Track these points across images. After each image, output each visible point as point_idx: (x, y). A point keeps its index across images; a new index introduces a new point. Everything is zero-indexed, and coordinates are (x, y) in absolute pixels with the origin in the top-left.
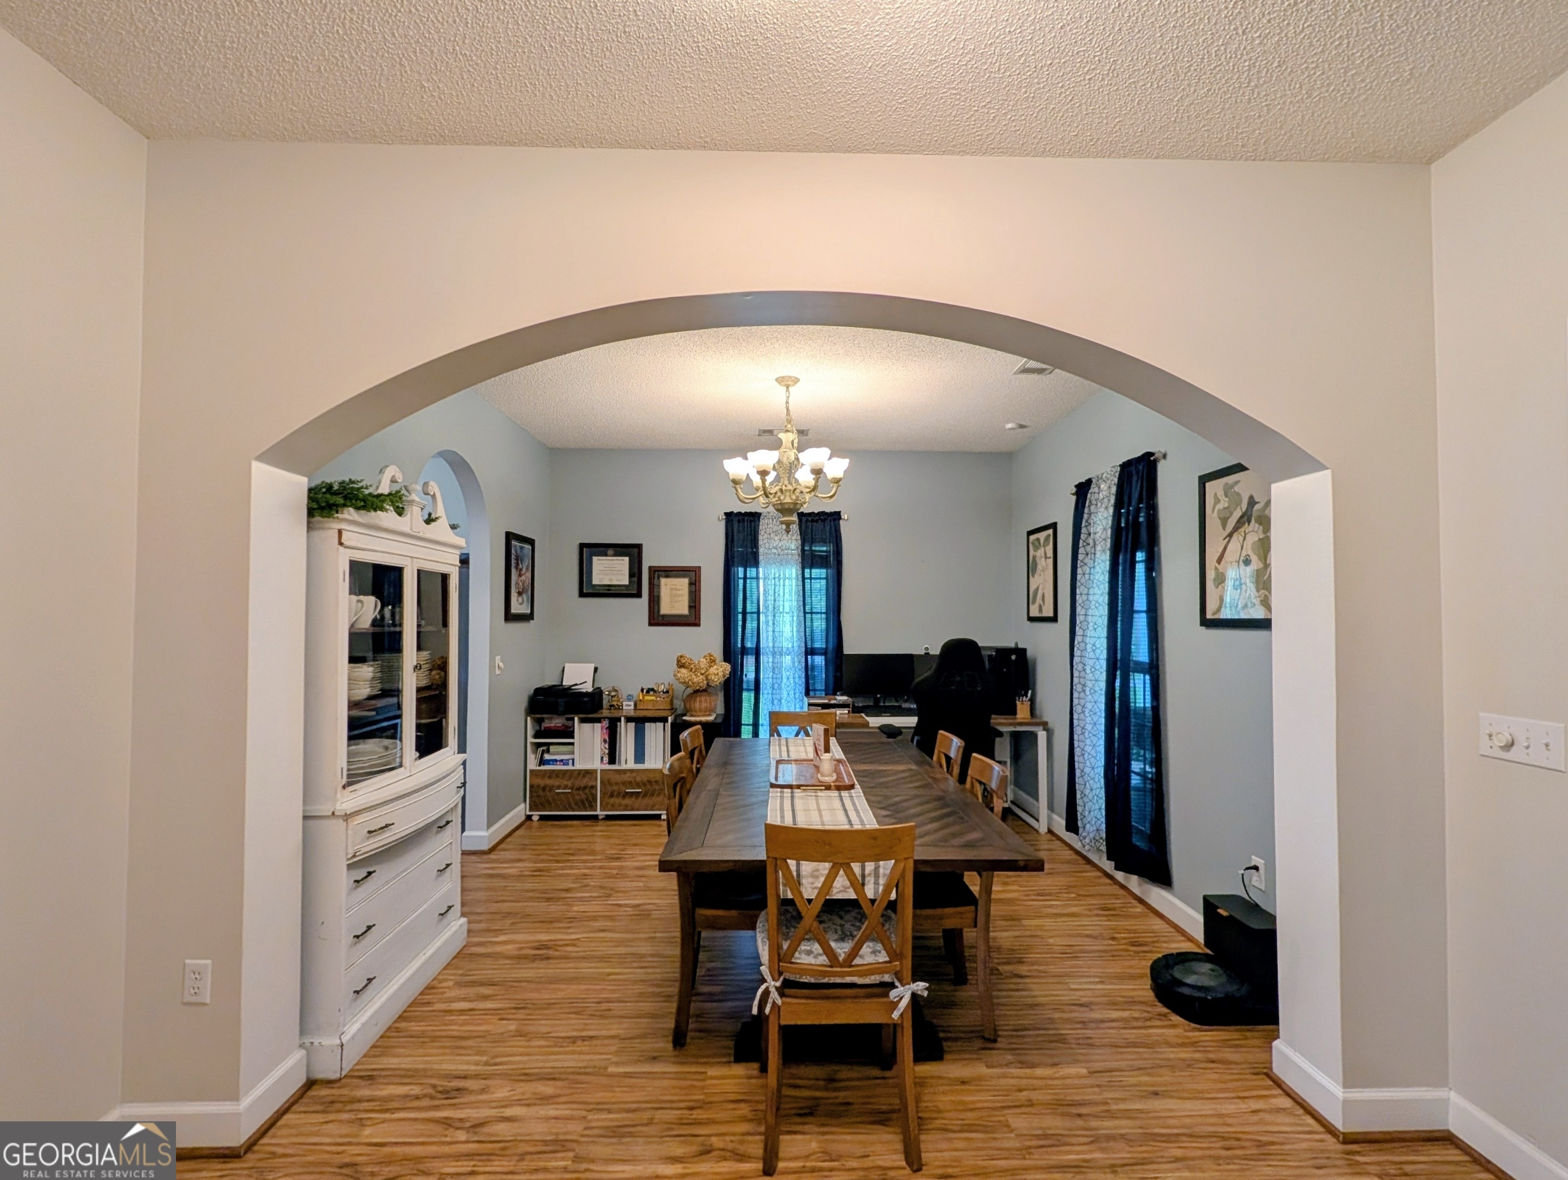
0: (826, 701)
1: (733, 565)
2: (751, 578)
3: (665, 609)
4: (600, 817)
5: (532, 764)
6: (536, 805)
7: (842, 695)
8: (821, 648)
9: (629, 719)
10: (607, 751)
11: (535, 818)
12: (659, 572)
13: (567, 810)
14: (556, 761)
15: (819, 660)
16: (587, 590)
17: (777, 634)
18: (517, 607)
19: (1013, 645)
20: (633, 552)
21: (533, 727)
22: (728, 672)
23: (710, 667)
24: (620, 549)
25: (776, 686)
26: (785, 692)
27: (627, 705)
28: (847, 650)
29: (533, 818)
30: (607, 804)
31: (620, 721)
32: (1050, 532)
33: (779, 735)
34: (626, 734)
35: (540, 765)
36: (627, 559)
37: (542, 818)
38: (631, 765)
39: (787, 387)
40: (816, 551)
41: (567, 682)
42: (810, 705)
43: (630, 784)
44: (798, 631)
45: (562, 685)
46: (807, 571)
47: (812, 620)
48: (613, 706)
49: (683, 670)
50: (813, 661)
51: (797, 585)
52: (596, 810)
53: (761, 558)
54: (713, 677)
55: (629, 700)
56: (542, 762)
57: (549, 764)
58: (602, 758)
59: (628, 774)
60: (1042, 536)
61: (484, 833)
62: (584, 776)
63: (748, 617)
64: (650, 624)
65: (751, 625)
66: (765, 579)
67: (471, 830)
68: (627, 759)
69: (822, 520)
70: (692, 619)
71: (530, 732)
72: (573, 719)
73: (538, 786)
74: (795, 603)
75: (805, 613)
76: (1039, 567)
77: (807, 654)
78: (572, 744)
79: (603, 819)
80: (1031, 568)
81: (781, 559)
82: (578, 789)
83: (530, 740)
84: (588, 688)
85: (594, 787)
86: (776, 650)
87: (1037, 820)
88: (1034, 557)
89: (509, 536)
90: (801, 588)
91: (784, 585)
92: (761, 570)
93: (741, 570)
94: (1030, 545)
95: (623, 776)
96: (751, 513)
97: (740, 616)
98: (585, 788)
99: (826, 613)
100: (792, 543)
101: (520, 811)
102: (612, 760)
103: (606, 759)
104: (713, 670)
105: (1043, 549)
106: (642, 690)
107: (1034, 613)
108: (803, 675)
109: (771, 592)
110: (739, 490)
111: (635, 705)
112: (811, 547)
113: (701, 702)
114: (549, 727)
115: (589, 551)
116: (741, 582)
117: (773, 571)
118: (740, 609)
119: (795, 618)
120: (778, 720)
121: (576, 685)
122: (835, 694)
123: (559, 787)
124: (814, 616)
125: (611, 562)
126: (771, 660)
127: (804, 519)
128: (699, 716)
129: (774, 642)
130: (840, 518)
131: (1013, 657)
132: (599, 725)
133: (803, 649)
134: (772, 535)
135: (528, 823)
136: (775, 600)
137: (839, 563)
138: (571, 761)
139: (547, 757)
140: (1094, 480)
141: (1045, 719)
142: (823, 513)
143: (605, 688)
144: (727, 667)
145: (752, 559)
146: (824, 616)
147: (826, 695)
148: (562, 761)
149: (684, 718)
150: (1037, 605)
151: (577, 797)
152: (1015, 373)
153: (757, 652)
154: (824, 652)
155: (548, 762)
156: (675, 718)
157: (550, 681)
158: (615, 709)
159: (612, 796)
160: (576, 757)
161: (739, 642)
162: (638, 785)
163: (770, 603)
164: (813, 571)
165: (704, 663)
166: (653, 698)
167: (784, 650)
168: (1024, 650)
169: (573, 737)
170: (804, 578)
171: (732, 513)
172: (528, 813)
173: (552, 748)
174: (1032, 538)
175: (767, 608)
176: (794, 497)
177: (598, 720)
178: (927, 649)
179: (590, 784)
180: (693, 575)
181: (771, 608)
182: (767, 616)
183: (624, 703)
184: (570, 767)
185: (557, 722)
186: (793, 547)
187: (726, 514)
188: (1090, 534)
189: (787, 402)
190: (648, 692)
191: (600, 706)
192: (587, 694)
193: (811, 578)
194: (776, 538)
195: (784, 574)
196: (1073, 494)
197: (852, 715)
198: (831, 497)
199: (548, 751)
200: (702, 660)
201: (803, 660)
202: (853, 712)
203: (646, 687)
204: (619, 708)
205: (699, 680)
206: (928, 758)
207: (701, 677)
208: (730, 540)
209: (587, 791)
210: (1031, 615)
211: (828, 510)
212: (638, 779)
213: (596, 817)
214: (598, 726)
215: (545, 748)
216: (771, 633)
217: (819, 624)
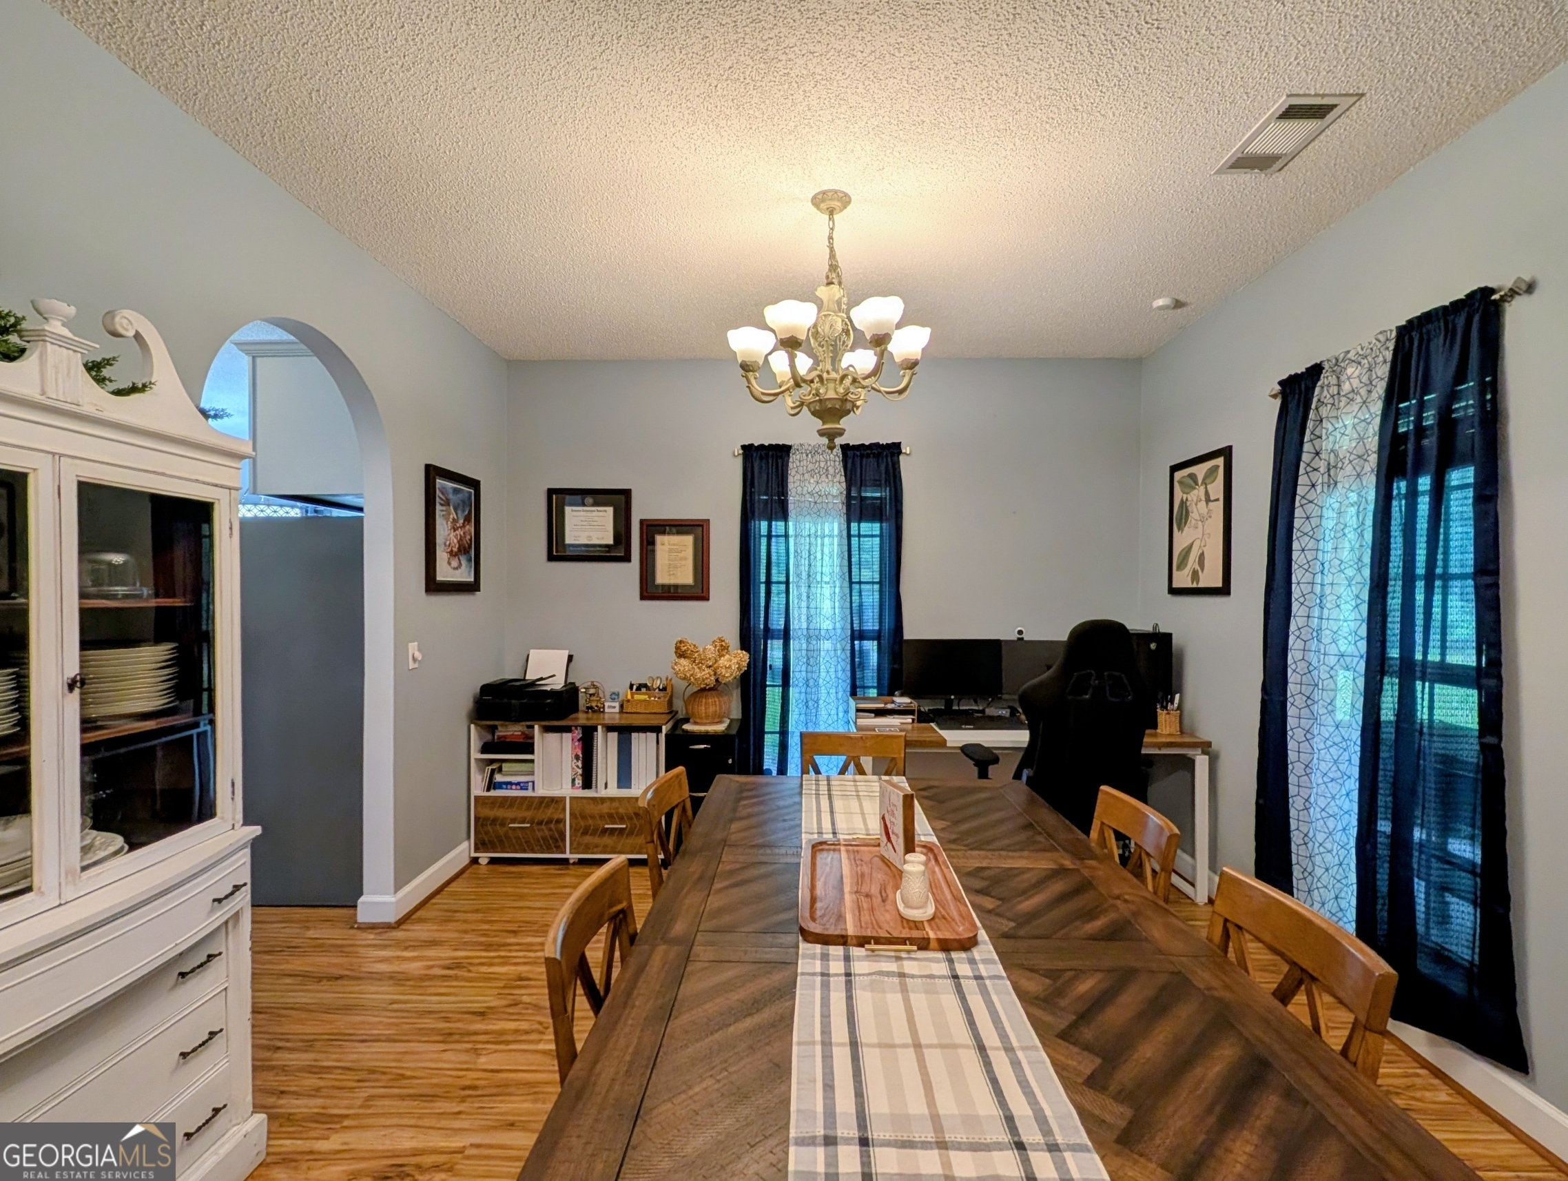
0: (882, 705)
1: (753, 517)
2: (777, 536)
3: (662, 578)
4: (571, 861)
5: (478, 789)
6: (484, 844)
7: (902, 695)
8: (873, 631)
9: (610, 729)
10: (580, 771)
11: (483, 861)
12: (652, 529)
13: (524, 851)
14: (511, 783)
15: (871, 647)
16: (558, 551)
17: (812, 612)
18: (445, 572)
19: (1149, 629)
20: (620, 500)
21: (480, 737)
22: (745, 664)
23: (721, 656)
24: (599, 496)
25: (811, 683)
26: (823, 691)
27: (609, 707)
28: (908, 635)
29: (480, 861)
30: (579, 844)
31: (596, 730)
32: (1220, 461)
33: (818, 772)
34: (606, 748)
35: (488, 790)
36: (610, 510)
37: (493, 861)
38: (613, 791)
39: (831, 212)
40: (866, 498)
41: (531, 676)
42: (858, 710)
43: (612, 817)
44: (842, 608)
45: (524, 680)
46: (854, 526)
47: (860, 592)
48: (591, 708)
49: (683, 661)
50: (861, 647)
51: (840, 545)
52: (564, 852)
53: (791, 507)
54: (724, 671)
55: (613, 700)
56: (491, 785)
57: (501, 788)
58: (573, 780)
59: (607, 805)
60: (1200, 470)
61: (390, 899)
62: (548, 806)
63: (774, 588)
64: (643, 598)
65: (777, 601)
66: (796, 536)
67: (369, 894)
68: (607, 785)
69: (875, 456)
70: (699, 592)
71: (475, 744)
72: (533, 727)
73: (487, 819)
74: (837, 569)
75: (851, 583)
76: (1194, 515)
77: (853, 639)
78: (532, 761)
79: (574, 864)
80: (1176, 518)
81: (818, 510)
82: (540, 823)
83: (476, 755)
84: (558, 684)
85: (561, 821)
86: (811, 632)
87: (1193, 885)
88: (1183, 503)
89: (432, 473)
90: (846, 548)
91: (823, 545)
92: (791, 524)
93: (764, 524)
94: (1176, 485)
95: (600, 806)
96: (777, 446)
97: (763, 587)
98: (550, 821)
99: (880, 583)
100: (835, 487)
101: (463, 851)
102: (587, 783)
103: (579, 782)
104: (723, 661)
105: (1202, 489)
106: (631, 686)
107: (1182, 579)
108: (848, 667)
109: (805, 555)
110: (753, 381)
111: (622, 706)
112: (859, 492)
113: (710, 705)
114: (505, 737)
115: (558, 499)
116: (764, 541)
117: (807, 526)
118: (763, 578)
119: (837, 590)
120: (815, 744)
121: (542, 679)
122: (893, 695)
123: (514, 821)
124: (863, 586)
125: (589, 514)
126: (804, 646)
127: (850, 453)
128: (705, 724)
129: (809, 619)
130: (900, 452)
131: (1153, 646)
132: (569, 735)
133: (849, 633)
134: (807, 476)
135: (475, 866)
136: (810, 565)
137: (898, 514)
138: (530, 784)
139: (498, 778)
140: (1326, 366)
141: (1206, 738)
142: (877, 445)
143: (581, 682)
144: (745, 657)
145: (780, 510)
146: (877, 587)
147: (880, 694)
148: (518, 784)
149: (687, 727)
150: (1187, 571)
151: (539, 834)
152: (1219, 172)
153: (786, 635)
154: (878, 636)
155: (499, 786)
156: (675, 727)
157: (510, 673)
158: (594, 711)
159: (585, 833)
160: (537, 778)
161: (762, 622)
162: (622, 820)
163: (804, 569)
164: (863, 525)
165: (711, 651)
166: (646, 697)
167: (823, 633)
168: (1169, 636)
169: (532, 752)
170: (849, 536)
171: (751, 445)
172: (474, 855)
173: (505, 767)
174: (1178, 475)
175: (799, 575)
176: (841, 390)
177: (568, 729)
178: (1020, 632)
179: (556, 817)
180: (697, 529)
181: (804, 575)
182: (798, 587)
183: (607, 704)
184: (529, 793)
185: (512, 730)
186: (835, 491)
187: (743, 447)
188: (1317, 454)
189: (830, 238)
190: (639, 689)
191: (575, 708)
192: (553, 693)
193: (859, 536)
194: (812, 481)
195: (823, 529)
196: (1274, 396)
197: (916, 725)
198: (901, 392)
199: (500, 770)
200: (709, 647)
201: (848, 647)
202: (919, 721)
203: (636, 682)
204: (599, 711)
205: (704, 675)
206: (1082, 836)
207: (707, 671)
208: (748, 483)
209: (552, 826)
210: (1175, 585)
211: (883, 441)
212: (621, 811)
213: (565, 862)
214: (567, 737)
215: (495, 766)
216: (804, 611)
217: (871, 597)
